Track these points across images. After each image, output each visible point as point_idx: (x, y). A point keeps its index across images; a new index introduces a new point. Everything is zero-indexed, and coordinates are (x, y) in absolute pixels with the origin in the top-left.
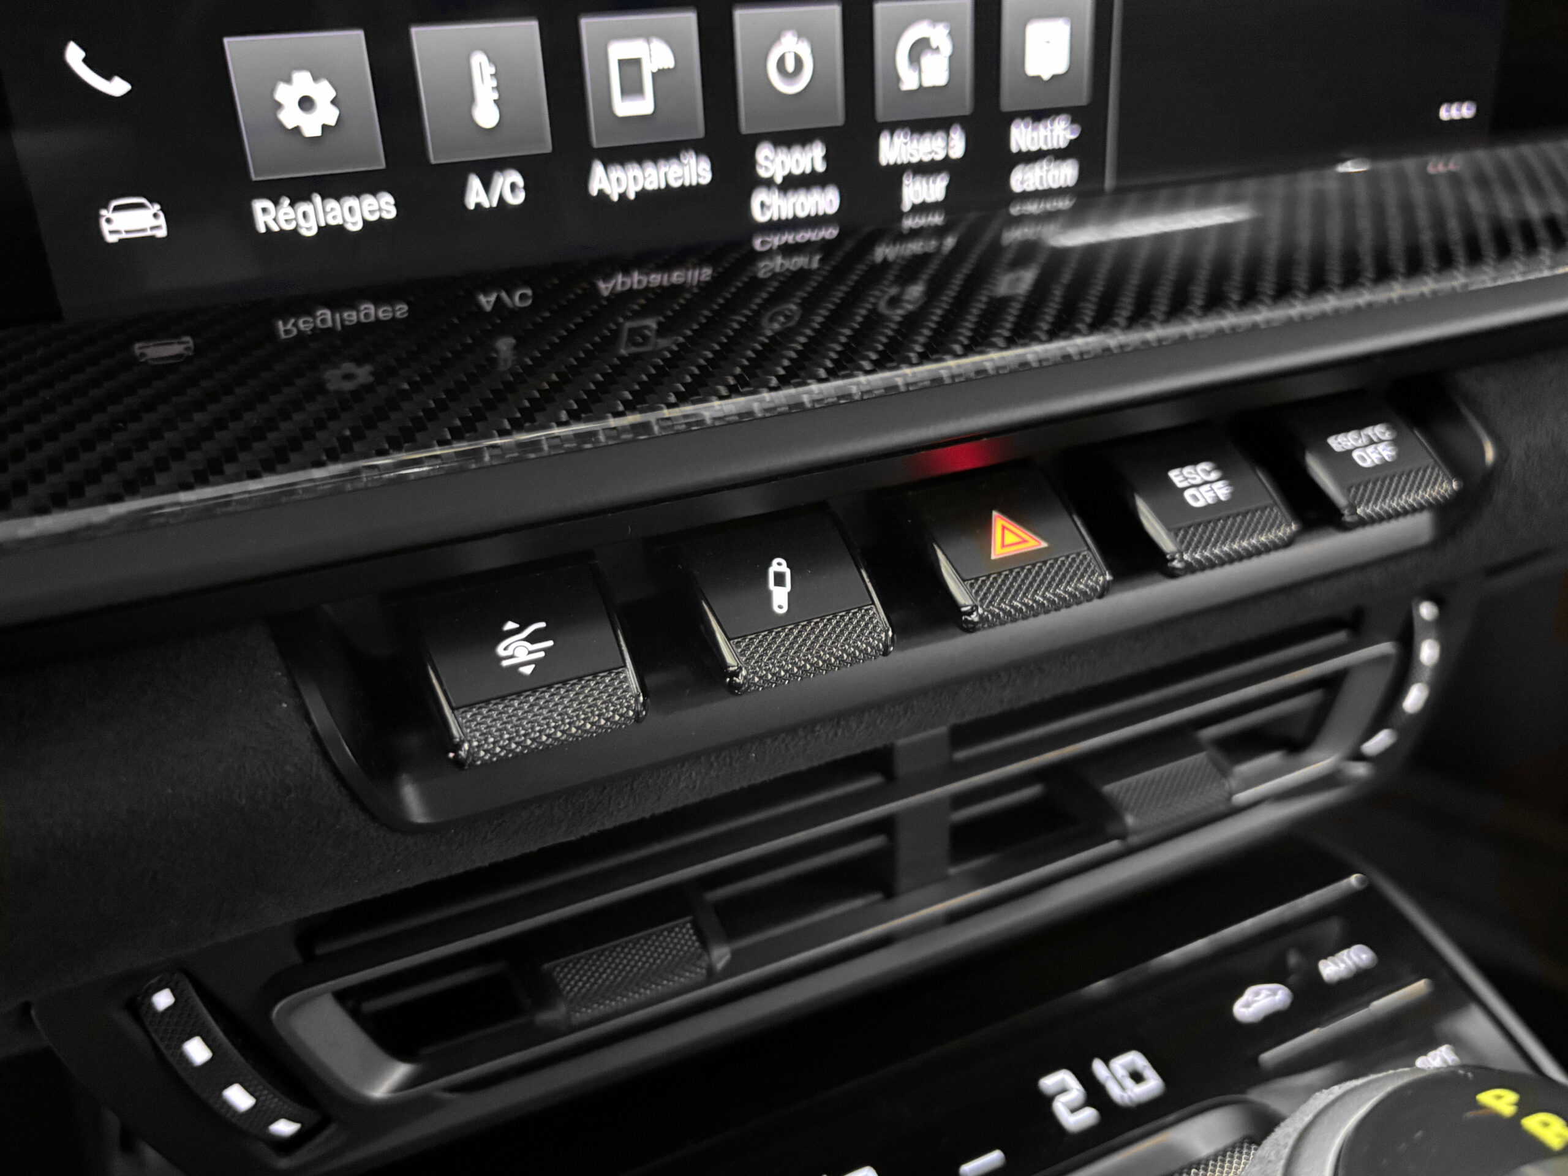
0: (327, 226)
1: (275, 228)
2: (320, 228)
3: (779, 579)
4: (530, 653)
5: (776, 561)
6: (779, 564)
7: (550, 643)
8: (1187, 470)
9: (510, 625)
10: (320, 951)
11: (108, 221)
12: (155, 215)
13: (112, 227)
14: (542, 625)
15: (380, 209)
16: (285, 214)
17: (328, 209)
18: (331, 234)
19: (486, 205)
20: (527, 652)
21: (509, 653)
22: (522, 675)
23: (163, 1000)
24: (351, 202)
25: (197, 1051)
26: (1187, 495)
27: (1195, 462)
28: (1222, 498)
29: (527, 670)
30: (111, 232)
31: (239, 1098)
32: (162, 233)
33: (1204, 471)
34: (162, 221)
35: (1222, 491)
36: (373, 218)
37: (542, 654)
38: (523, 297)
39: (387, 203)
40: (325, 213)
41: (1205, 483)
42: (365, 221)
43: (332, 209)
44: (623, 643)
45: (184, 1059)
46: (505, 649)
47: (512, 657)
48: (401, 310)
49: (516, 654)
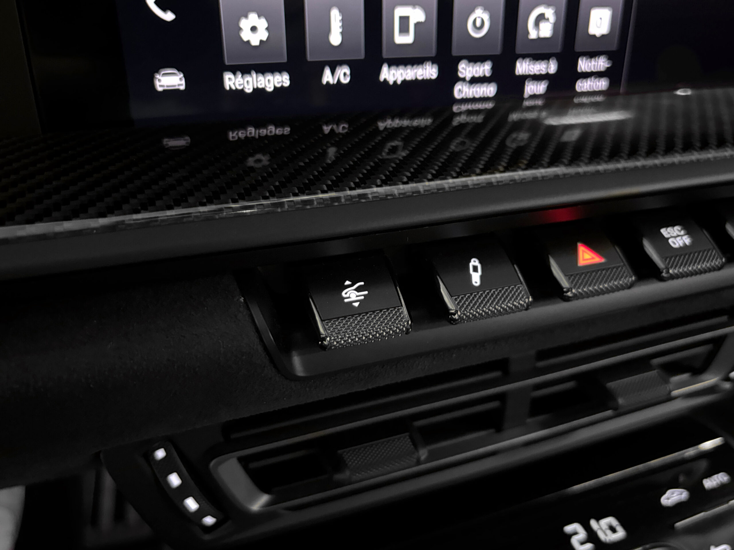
0: (257, 88)
1: (234, 88)
2: (254, 89)
3: (475, 269)
4: (357, 296)
5: (473, 260)
6: (475, 261)
7: (366, 292)
8: (669, 229)
9: (348, 283)
10: (234, 436)
11: (159, 80)
12: (181, 79)
13: (161, 83)
14: (362, 283)
15: (282, 81)
16: (239, 81)
17: (259, 80)
18: (259, 92)
19: (331, 82)
20: (355, 296)
21: (347, 295)
22: (354, 307)
23: (160, 454)
24: (269, 77)
25: (175, 480)
26: (670, 241)
27: (673, 225)
28: (687, 243)
29: (356, 304)
30: (161, 86)
31: (191, 504)
32: (183, 88)
33: (678, 230)
34: (183, 82)
35: (687, 240)
36: (278, 85)
37: (363, 297)
38: (344, 128)
39: (286, 79)
40: (257, 81)
41: (678, 236)
42: (275, 87)
43: (260, 80)
44: (400, 295)
45: (167, 484)
46: (346, 294)
47: (349, 298)
48: (287, 130)
49: (351, 296)
